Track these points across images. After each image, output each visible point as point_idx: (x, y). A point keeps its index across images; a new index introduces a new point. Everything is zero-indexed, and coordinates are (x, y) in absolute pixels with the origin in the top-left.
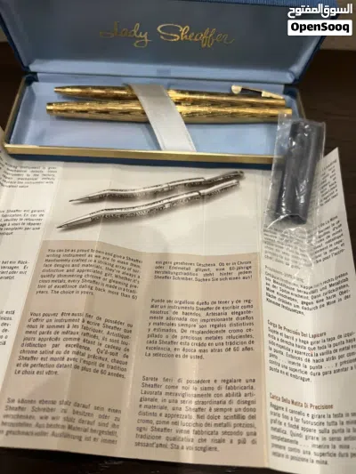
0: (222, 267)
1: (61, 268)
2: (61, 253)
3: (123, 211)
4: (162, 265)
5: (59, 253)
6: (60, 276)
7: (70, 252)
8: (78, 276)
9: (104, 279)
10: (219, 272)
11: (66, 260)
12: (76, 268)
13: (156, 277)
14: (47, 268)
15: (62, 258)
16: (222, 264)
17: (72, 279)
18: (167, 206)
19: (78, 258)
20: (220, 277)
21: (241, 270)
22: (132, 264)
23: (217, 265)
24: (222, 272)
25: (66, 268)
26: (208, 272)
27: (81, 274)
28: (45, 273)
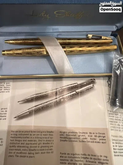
0: (91, 135)
1: (18, 142)
2: (18, 133)
3: (43, 105)
4: (63, 134)
5: (16, 133)
6: (18, 147)
7: (21, 133)
8: (26, 147)
9: (38, 147)
10: (90, 137)
11: (20, 137)
12: (25, 142)
13: (61, 141)
14: (12, 142)
15: (18, 136)
16: (91, 133)
17: (24, 148)
18: (62, 100)
19: (25, 136)
20: (91, 141)
21: (100, 138)
22: (49, 135)
23: (88, 133)
24: (91, 137)
25: (20, 142)
26: (84, 137)
27: (28, 145)
28: (11, 145)
